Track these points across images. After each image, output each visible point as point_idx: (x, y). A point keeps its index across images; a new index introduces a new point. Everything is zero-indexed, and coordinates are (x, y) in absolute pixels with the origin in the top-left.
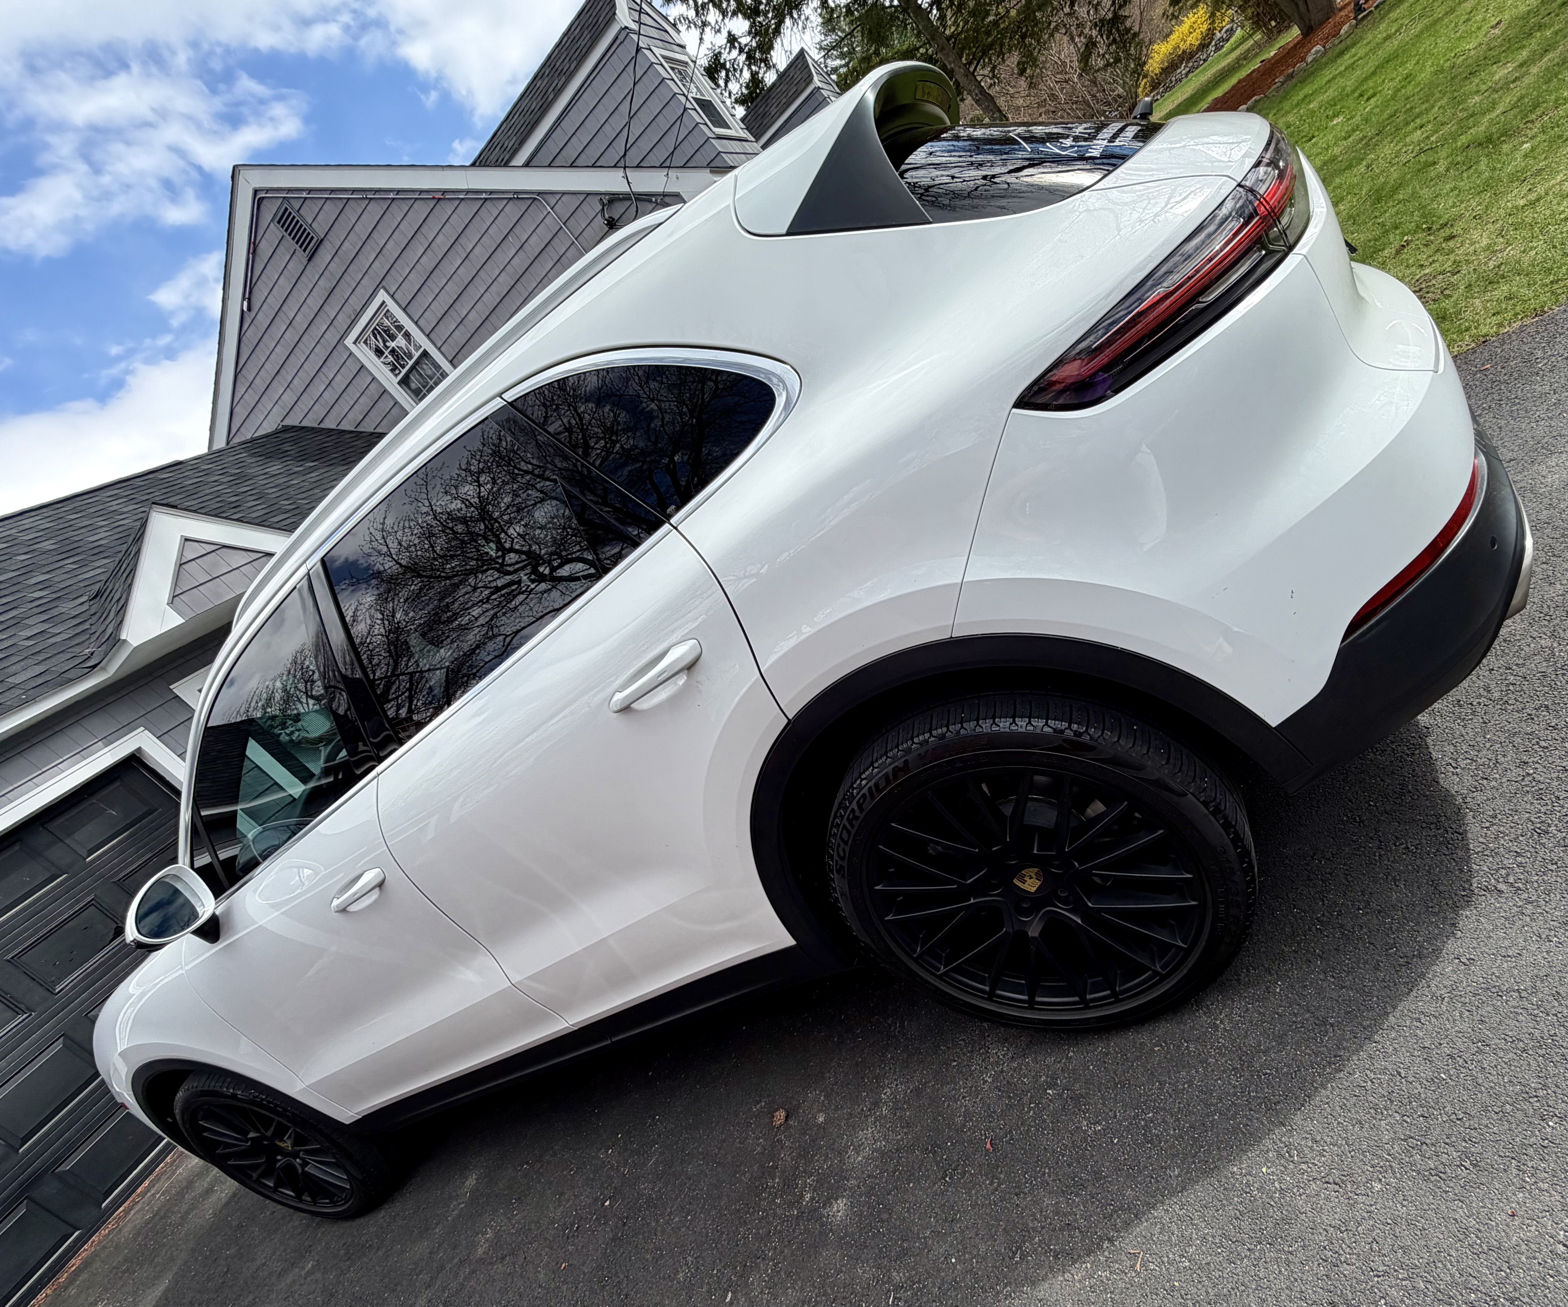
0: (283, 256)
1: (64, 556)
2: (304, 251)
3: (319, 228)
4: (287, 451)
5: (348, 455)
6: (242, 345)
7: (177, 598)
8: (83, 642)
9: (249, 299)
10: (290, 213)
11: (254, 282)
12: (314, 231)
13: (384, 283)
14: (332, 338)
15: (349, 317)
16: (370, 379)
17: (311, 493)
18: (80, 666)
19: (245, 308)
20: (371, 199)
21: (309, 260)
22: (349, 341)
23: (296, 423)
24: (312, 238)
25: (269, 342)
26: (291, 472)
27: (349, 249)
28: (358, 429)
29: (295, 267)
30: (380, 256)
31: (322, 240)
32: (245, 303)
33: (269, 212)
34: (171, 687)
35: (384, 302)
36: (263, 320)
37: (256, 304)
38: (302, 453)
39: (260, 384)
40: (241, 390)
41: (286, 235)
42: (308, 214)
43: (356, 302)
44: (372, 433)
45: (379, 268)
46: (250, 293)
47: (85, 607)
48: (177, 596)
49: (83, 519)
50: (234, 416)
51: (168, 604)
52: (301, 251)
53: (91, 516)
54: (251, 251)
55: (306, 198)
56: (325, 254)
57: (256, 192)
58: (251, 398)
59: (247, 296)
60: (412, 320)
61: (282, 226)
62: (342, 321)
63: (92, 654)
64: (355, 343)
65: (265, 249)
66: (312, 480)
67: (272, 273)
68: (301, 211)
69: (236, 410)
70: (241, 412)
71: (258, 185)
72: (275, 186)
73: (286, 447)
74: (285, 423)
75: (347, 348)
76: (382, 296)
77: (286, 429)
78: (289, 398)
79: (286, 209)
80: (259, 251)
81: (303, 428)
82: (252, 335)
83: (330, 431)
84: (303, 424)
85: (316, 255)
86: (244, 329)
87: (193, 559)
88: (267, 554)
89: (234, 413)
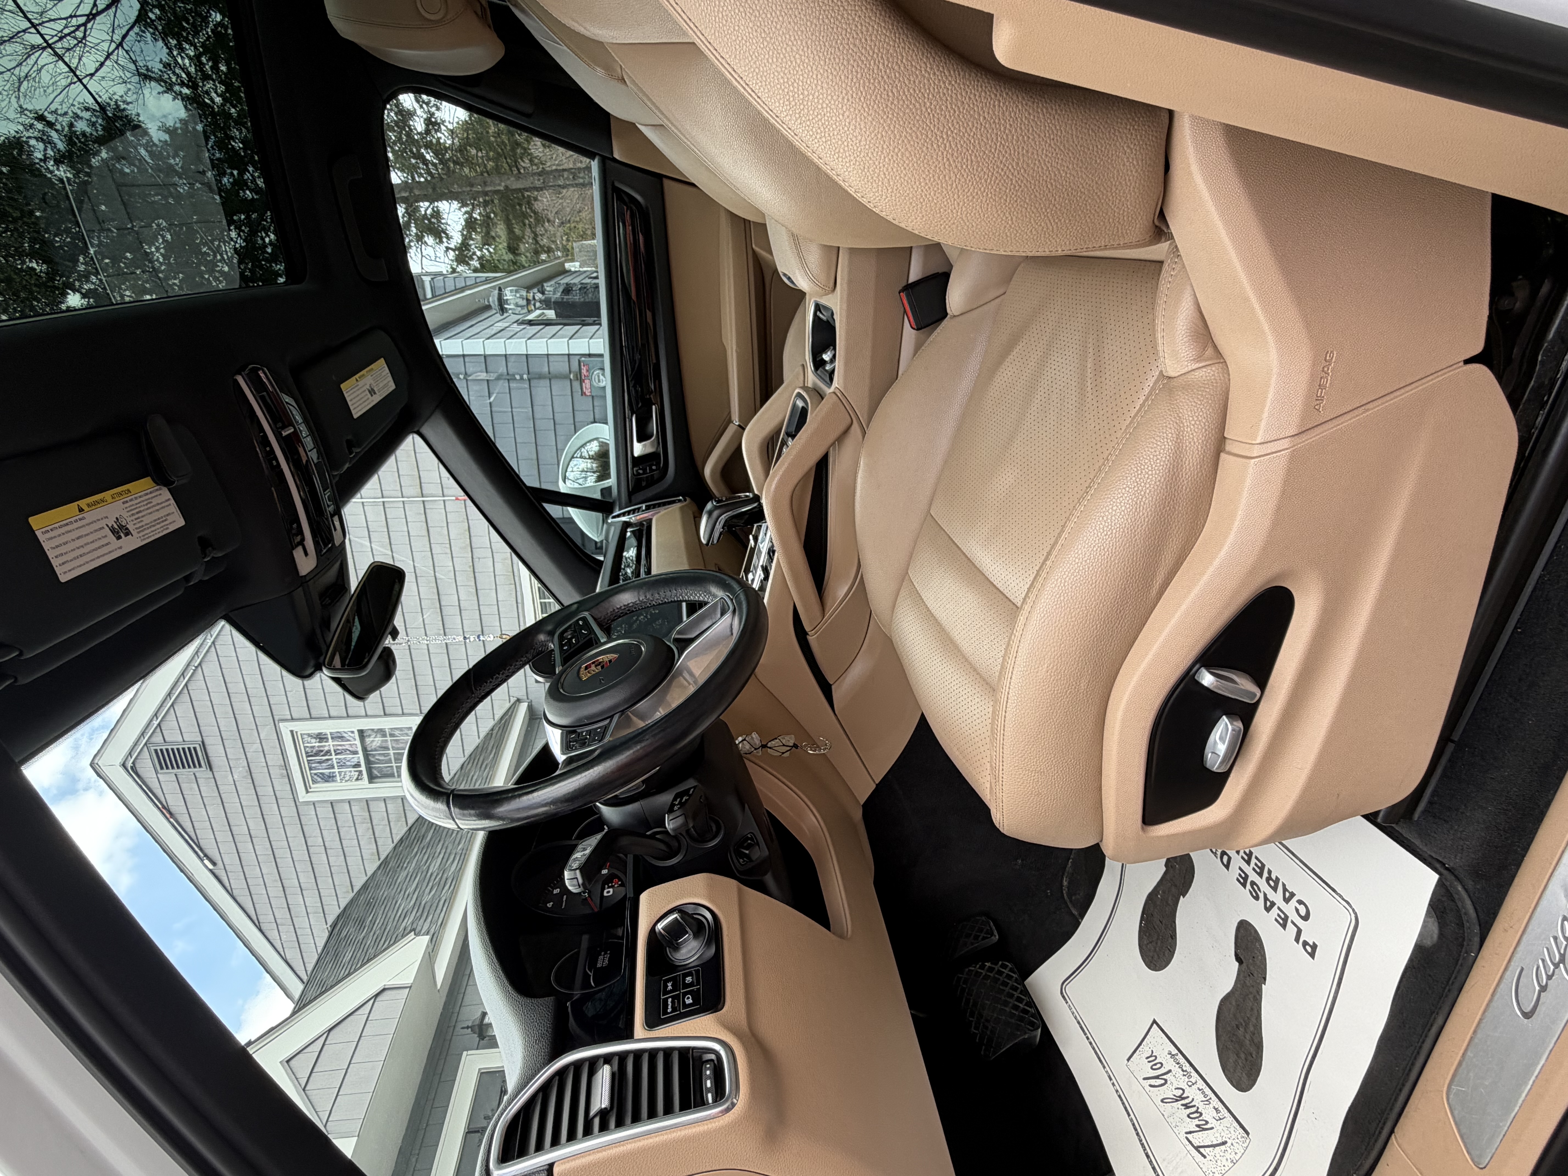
0: (190, 788)
2: (200, 766)
3: (192, 737)
4: (347, 933)
6: (238, 899)
9: (206, 855)
10: (161, 750)
11: (194, 838)
12: (192, 742)
13: (276, 718)
14: (289, 810)
15: (282, 776)
16: (347, 806)
19: (211, 866)
20: (200, 664)
21: (211, 769)
22: (302, 796)
23: (338, 911)
24: (195, 749)
25: (253, 872)
26: (361, 941)
27: (226, 724)
28: (382, 857)
29: (208, 790)
30: (252, 699)
31: (203, 742)
32: (206, 862)
33: (147, 766)
35: (292, 732)
36: (231, 860)
37: (213, 853)
38: (358, 922)
39: (282, 914)
40: (273, 935)
41: (176, 770)
42: (173, 737)
43: (275, 759)
44: (395, 848)
45: (262, 710)
46: (201, 849)
48: (326, 1121)
50: (295, 969)
52: (198, 769)
54: (168, 816)
55: (159, 725)
56: (215, 751)
57: (124, 765)
58: (288, 934)
59: (202, 855)
60: (324, 718)
61: (167, 768)
62: (282, 786)
64: (307, 792)
65: (175, 802)
67: (198, 814)
68: (167, 739)
69: (288, 957)
70: (292, 955)
71: (120, 760)
72: (130, 743)
73: (344, 932)
74: (330, 923)
75: (307, 803)
76: (285, 728)
77: (334, 925)
78: (312, 900)
79: (156, 751)
80: (173, 809)
81: (345, 909)
82: (238, 885)
83: (365, 887)
84: (342, 906)
85: (210, 759)
86: (227, 885)
87: (311, 1072)
88: (377, 996)
89: (289, 961)
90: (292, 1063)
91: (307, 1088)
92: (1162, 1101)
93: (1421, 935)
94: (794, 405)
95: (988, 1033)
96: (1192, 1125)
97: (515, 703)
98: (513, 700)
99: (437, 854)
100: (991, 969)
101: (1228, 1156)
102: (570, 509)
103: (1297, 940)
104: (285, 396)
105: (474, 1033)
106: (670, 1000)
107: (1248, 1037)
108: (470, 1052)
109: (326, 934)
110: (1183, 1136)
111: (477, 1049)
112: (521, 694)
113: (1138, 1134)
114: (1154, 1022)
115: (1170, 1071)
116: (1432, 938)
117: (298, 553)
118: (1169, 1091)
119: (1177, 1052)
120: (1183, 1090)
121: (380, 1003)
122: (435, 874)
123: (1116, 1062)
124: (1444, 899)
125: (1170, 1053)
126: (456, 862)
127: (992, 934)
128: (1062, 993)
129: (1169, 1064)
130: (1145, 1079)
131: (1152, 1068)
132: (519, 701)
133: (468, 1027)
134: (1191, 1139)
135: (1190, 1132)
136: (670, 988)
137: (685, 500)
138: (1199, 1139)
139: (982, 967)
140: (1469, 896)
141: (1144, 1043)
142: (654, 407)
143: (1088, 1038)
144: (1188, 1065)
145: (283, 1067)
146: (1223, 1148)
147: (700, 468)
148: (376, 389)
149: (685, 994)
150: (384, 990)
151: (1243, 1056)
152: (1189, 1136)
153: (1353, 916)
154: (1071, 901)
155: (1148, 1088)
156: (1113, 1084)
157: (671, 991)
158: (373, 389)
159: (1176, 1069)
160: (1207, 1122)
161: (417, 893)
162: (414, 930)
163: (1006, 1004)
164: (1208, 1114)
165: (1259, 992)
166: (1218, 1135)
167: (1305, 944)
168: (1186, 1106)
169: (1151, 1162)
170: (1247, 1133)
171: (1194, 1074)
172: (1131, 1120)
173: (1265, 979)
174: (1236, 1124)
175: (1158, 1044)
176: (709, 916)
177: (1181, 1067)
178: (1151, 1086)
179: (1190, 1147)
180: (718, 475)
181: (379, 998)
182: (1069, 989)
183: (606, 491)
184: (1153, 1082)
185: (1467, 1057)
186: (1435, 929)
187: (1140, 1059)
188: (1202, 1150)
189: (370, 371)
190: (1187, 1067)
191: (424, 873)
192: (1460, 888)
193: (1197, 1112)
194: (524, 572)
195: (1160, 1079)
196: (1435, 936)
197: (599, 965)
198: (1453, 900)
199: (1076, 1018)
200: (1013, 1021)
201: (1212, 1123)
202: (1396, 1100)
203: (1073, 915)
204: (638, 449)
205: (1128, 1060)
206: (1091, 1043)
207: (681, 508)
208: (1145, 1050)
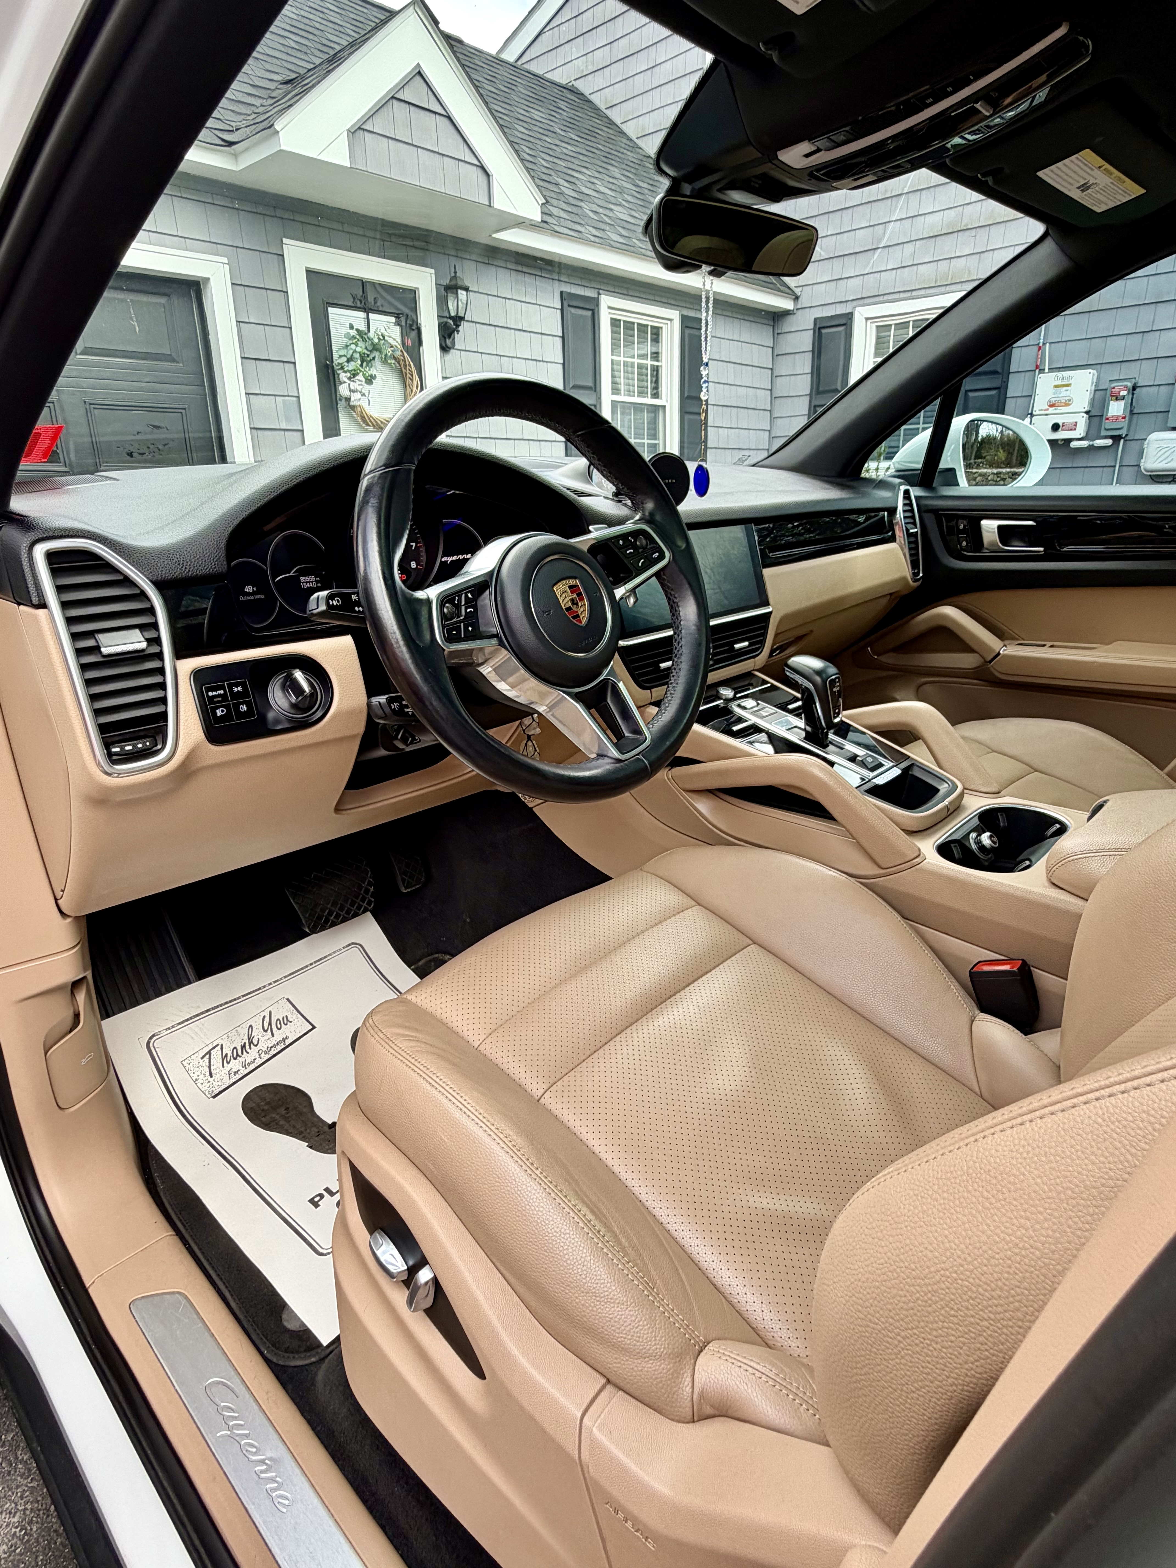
1: (293, 29)
4: (560, 109)
5: (613, 157)
7: (361, 132)
8: (241, 114)
17: (556, 160)
18: (217, 132)
23: (587, 93)
26: (551, 129)
28: (638, 142)
34: (285, 240)
38: (572, 121)
39: (587, 21)
40: (565, 15)
47: (272, 86)
48: (364, 130)
49: (338, 16)
50: (536, 43)
51: (349, 131)
53: (346, 19)
58: (566, 31)
63: (237, 130)
66: (564, 150)
69: (544, 37)
70: (546, 41)
73: (562, 105)
74: (576, 84)
77: (573, 91)
81: (589, 101)
83: (611, 123)
84: (592, 98)
87: (409, 103)
88: (482, 168)
89: (540, 37)
90: (418, 78)
91: (395, 101)
92: (251, 1026)
93: (293, 1311)
94: (942, 780)
95: (310, 888)
96: (227, 1050)
97: (794, 293)
98: (798, 291)
99: (633, 213)
100: (367, 891)
101: (201, 1077)
102: (929, 432)
103: (327, 1190)
104: (1046, 91)
105: (451, 280)
106: (222, 692)
107: (277, 1117)
108: (433, 276)
109: (564, 82)
110: (219, 1042)
111: (436, 284)
112: (804, 302)
113: (226, 1003)
114: (314, 1027)
115: (273, 1035)
116: (288, 1321)
117: (805, 147)
118: (257, 1033)
119: (287, 1044)
120: (256, 1046)
121: (475, 172)
122: (611, 214)
123: (288, 989)
124: (308, 1344)
125: (287, 1038)
126: (622, 240)
127: (406, 888)
128: (353, 943)
129: (279, 1035)
130: (270, 1012)
131: (278, 1020)
132: (797, 298)
133: (455, 272)
134: (217, 1049)
135: (222, 1048)
136: (236, 689)
137: (915, 581)
138: (216, 1054)
139: (370, 884)
140: (307, 1365)
141: (299, 1016)
142: (1042, 549)
143: (311, 964)
144: (275, 1052)
145: (413, 69)
146: (208, 1074)
147: (955, 599)
148: (1089, 191)
149: (227, 707)
150: (488, 175)
151: (266, 1108)
152: (219, 1047)
153: (325, 1252)
154: (430, 961)
155: (262, 1014)
156: (270, 984)
157: (231, 690)
158: (1089, 187)
159: (274, 1041)
160: (228, 1063)
161: (594, 194)
162: (547, 202)
163: (335, 904)
164: (235, 1065)
165: (303, 1139)
166: (218, 1070)
167: (321, 1196)
168: (243, 1047)
169: (202, 1013)
170: (214, 1097)
171: (268, 1056)
172: (239, 998)
173: (311, 1147)
174: (223, 1087)
175: (297, 1027)
176: (319, 714)
177: (274, 1046)
178: (264, 1017)
179: (210, 1047)
180: (941, 623)
181: (480, 171)
182: (355, 950)
183: (950, 476)
184: (267, 1019)
185: (198, 1320)
186: (290, 1325)
187: (287, 1010)
188: (207, 1056)
189: (1120, 179)
190: (273, 1052)
191: (613, 200)
192: (313, 1359)
193: (238, 1055)
194: (949, 300)
195: (268, 1028)
196: (285, 1324)
197: (302, 579)
198: (306, 1351)
199: (330, 955)
200: (318, 910)
201: (228, 1067)
202: (196, 1243)
203: (419, 961)
204: (990, 526)
205: (288, 1000)
206: (307, 966)
207: (904, 579)
208: (293, 1016)
